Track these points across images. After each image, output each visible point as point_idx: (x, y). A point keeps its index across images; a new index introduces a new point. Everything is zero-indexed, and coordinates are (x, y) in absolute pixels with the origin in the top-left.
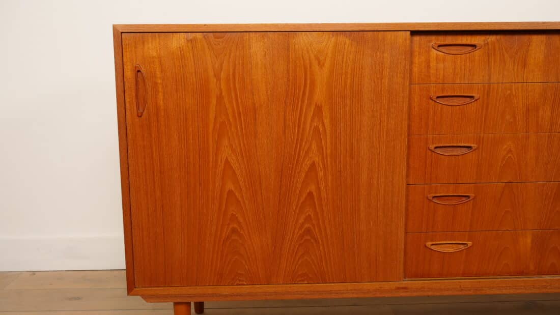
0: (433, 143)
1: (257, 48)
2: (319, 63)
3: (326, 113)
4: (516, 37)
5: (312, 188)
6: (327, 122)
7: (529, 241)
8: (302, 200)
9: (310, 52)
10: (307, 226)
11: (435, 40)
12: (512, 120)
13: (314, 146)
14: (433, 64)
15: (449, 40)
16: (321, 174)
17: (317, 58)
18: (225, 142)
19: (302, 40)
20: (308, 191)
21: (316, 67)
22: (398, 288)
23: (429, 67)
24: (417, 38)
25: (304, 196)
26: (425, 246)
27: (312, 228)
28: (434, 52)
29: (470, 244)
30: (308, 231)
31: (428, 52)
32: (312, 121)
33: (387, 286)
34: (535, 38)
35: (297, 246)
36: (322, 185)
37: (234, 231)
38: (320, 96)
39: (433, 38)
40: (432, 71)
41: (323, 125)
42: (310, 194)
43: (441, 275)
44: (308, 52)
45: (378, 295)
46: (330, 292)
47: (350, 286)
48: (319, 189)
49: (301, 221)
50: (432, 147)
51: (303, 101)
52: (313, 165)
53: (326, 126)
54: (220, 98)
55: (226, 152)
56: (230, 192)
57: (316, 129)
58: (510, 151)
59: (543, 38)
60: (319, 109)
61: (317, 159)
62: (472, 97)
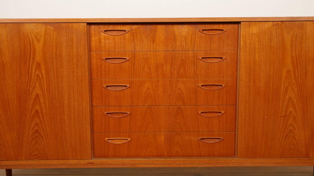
0: (105, 84)
2: (37, 40)
3: (43, 67)
4: (148, 26)
5: (38, 108)
6: (44, 72)
7: (163, 138)
8: (32, 115)
9: (32, 34)
10: (36, 128)
11: (103, 28)
12: (148, 72)
13: (37, 85)
14: (103, 41)
15: (111, 27)
16: (42, 100)
17: (36, 37)
19: (27, 27)
20: (35, 109)
21: (36, 42)
22: (89, 163)
23: (100, 42)
24: (93, 27)
25: (34, 112)
26: (104, 140)
27: (39, 129)
28: (103, 34)
29: (129, 139)
30: (37, 131)
31: (100, 34)
32: (35, 71)
33: (82, 162)
34: (159, 27)
35: (31, 140)
36: (43, 106)
38: (39, 58)
39: (102, 26)
40: (103, 45)
41: (42, 74)
42: (37, 111)
43: (115, 156)
44: (31, 34)
45: (77, 167)
46: (51, 165)
47: (61, 162)
48: (41, 108)
49: (33, 125)
50: (105, 86)
51: (30, 61)
52: (37, 95)
53: (43, 74)
57: (38, 76)
58: (149, 88)
59: (163, 26)
60: (39, 65)
61: (39, 92)
62: (126, 59)
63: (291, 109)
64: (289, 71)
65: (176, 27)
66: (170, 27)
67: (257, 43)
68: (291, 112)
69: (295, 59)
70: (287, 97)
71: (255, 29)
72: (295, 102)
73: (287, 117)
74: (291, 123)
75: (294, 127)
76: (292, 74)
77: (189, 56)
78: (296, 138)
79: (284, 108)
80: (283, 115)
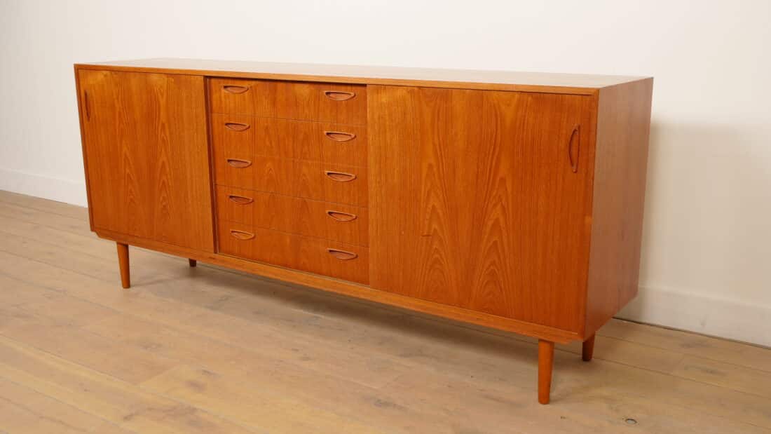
1: (134, 82)
3: (167, 128)
4: (268, 83)
5: (164, 178)
6: (168, 134)
7: (288, 241)
8: (160, 186)
10: (164, 203)
11: (223, 83)
12: (270, 146)
13: (163, 150)
14: (223, 99)
15: (230, 83)
16: (168, 170)
17: (160, 91)
18: (124, 142)
19: (154, 78)
21: (160, 96)
23: (221, 101)
24: (213, 81)
25: (161, 183)
28: (223, 91)
29: (253, 235)
30: (164, 206)
31: (220, 90)
32: (161, 133)
34: (279, 85)
35: (160, 217)
36: (169, 177)
37: (131, 200)
38: (163, 117)
39: (222, 80)
40: (223, 105)
41: (166, 137)
42: (164, 183)
43: (239, 256)
44: (156, 86)
48: (168, 180)
49: (161, 199)
51: (156, 120)
53: (168, 137)
54: (120, 113)
55: (125, 148)
56: (128, 174)
57: (163, 139)
58: (271, 169)
60: (163, 125)
61: (165, 159)
62: (244, 125)
63: (435, 226)
64: (430, 166)
65: (298, 86)
66: (291, 85)
67: (387, 118)
68: (435, 230)
69: (438, 147)
70: (430, 206)
71: (384, 98)
72: (441, 214)
73: (431, 237)
74: (436, 249)
75: (441, 255)
76: (435, 169)
77: (312, 129)
78: (445, 274)
79: (426, 222)
80: (425, 234)
